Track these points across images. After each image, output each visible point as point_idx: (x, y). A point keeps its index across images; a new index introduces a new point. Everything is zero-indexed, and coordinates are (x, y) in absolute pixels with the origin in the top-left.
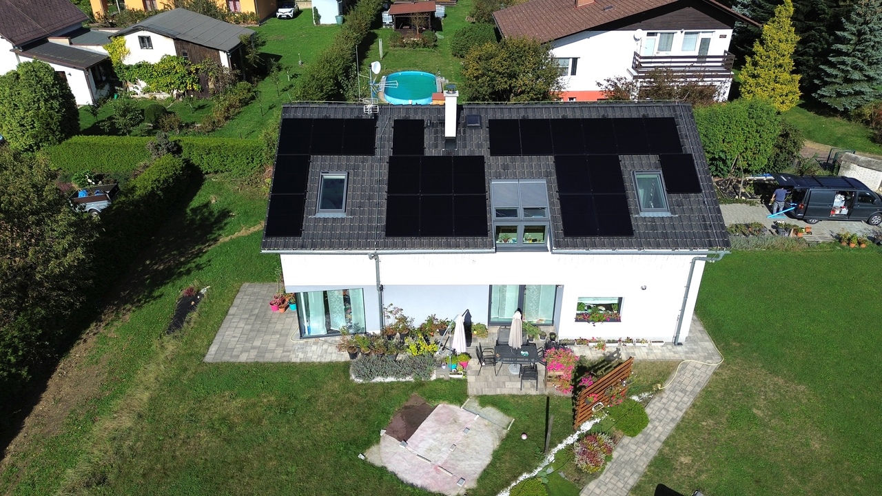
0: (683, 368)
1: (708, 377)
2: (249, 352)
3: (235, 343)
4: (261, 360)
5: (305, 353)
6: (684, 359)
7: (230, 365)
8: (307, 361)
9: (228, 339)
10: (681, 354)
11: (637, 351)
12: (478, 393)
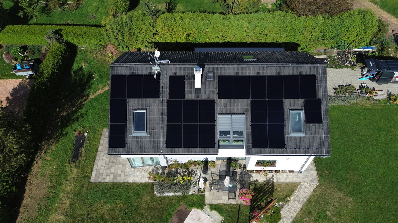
0: (300, 188)
1: (310, 193)
2: (109, 176)
3: (102, 170)
4: (115, 181)
5: (134, 177)
6: (301, 182)
7: (102, 184)
8: (135, 182)
9: (100, 167)
10: (301, 179)
11: (281, 177)
12: (209, 202)
